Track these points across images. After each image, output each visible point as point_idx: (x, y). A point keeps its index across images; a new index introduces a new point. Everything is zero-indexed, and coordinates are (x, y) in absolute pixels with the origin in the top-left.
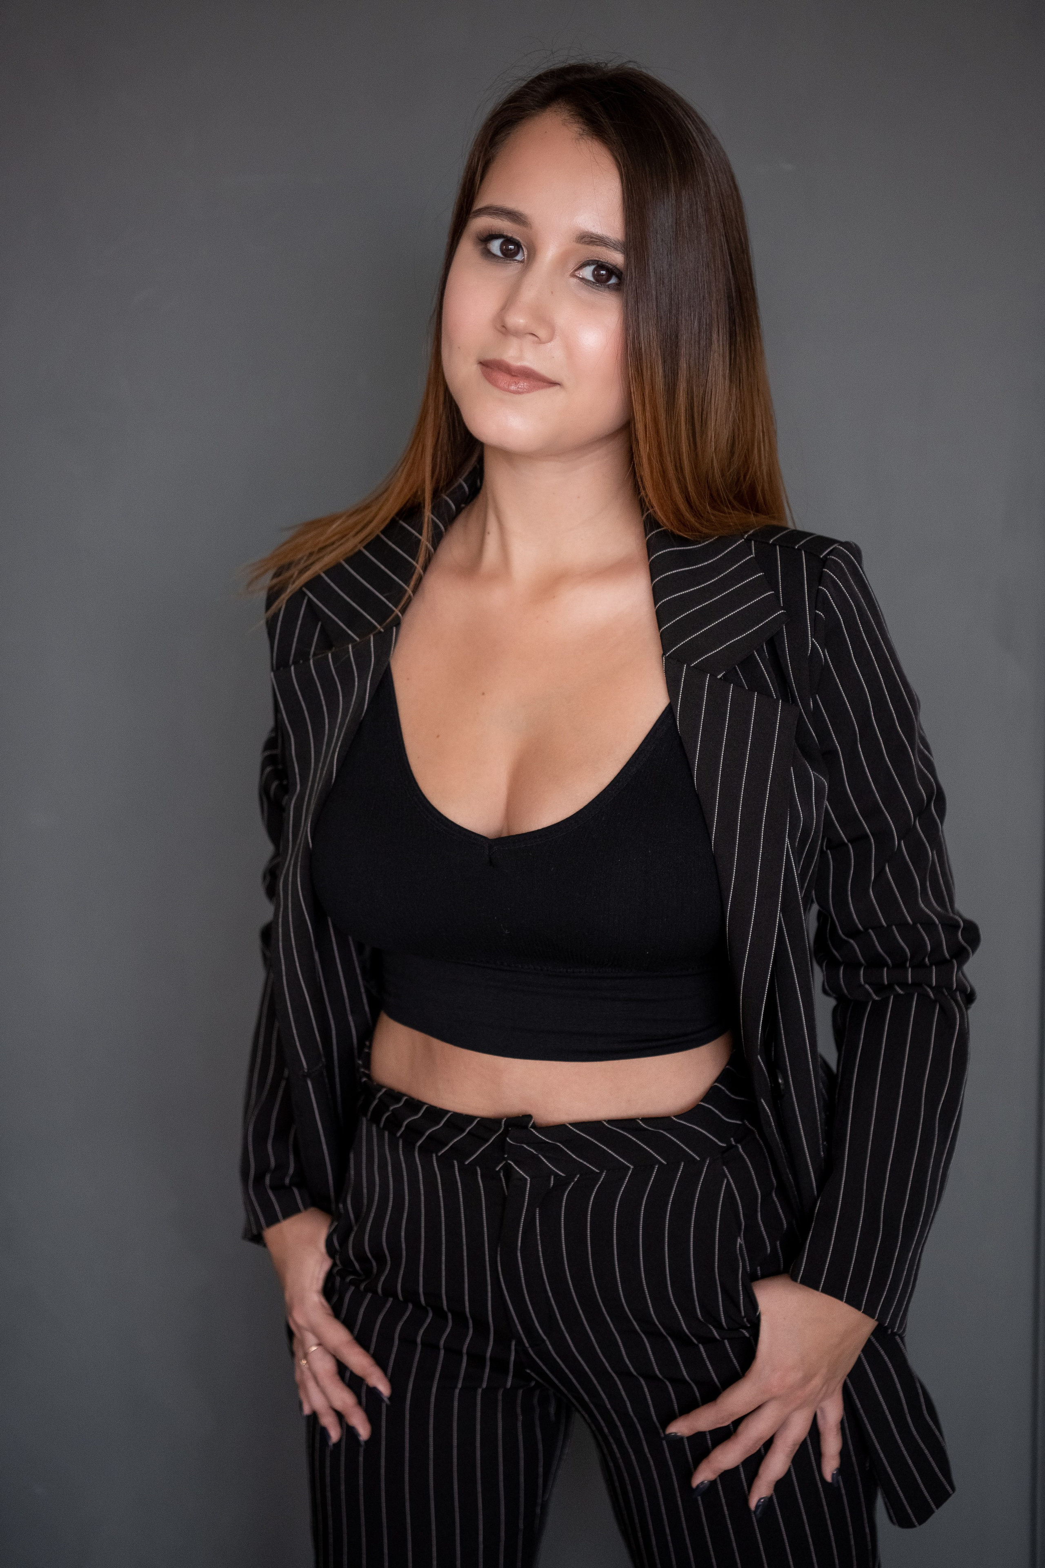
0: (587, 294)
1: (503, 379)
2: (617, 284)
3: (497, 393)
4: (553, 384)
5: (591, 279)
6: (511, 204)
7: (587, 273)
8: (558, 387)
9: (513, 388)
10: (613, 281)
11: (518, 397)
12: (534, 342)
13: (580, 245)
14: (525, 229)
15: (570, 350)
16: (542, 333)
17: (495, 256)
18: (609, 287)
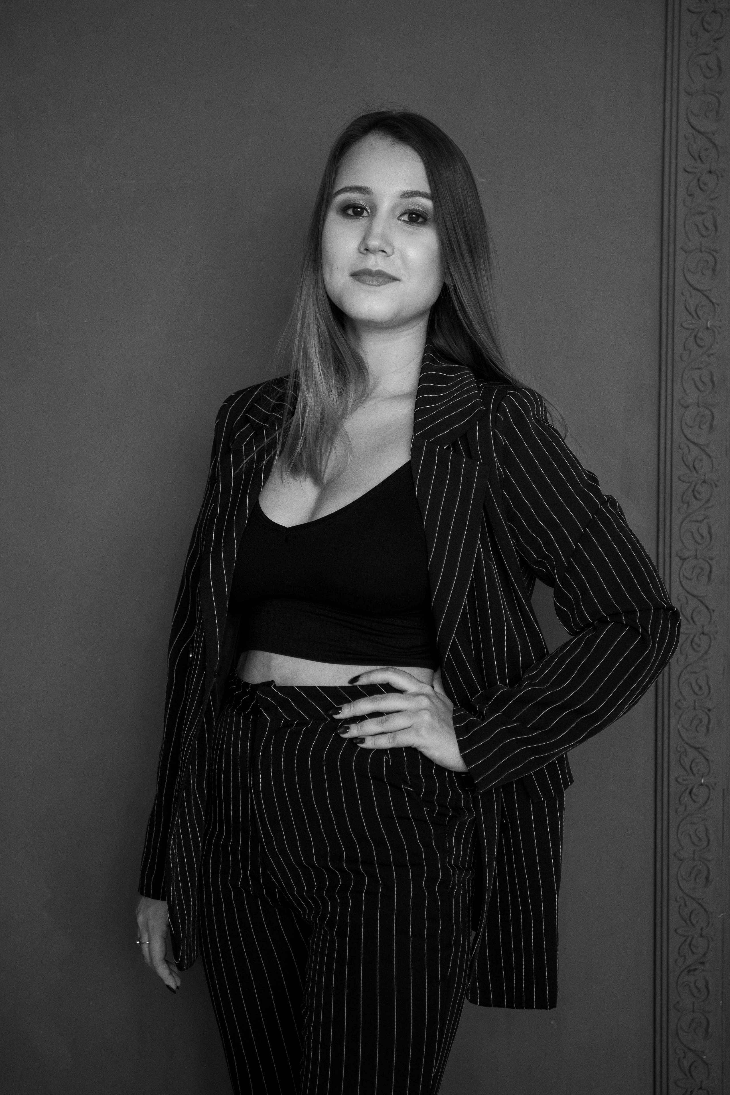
0: (407, 228)
1: (367, 279)
2: (423, 221)
3: (365, 287)
4: (395, 279)
5: (408, 220)
6: (359, 184)
7: (406, 218)
8: (398, 282)
9: (375, 283)
10: (420, 220)
11: (378, 288)
12: (383, 256)
13: (403, 199)
14: (368, 196)
15: (404, 259)
16: (388, 250)
17: (351, 216)
18: (419, 223)
